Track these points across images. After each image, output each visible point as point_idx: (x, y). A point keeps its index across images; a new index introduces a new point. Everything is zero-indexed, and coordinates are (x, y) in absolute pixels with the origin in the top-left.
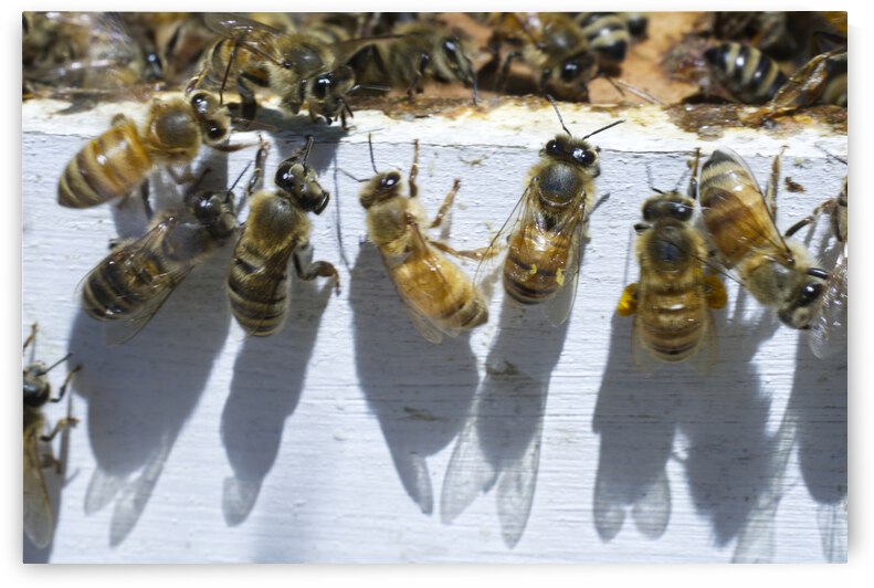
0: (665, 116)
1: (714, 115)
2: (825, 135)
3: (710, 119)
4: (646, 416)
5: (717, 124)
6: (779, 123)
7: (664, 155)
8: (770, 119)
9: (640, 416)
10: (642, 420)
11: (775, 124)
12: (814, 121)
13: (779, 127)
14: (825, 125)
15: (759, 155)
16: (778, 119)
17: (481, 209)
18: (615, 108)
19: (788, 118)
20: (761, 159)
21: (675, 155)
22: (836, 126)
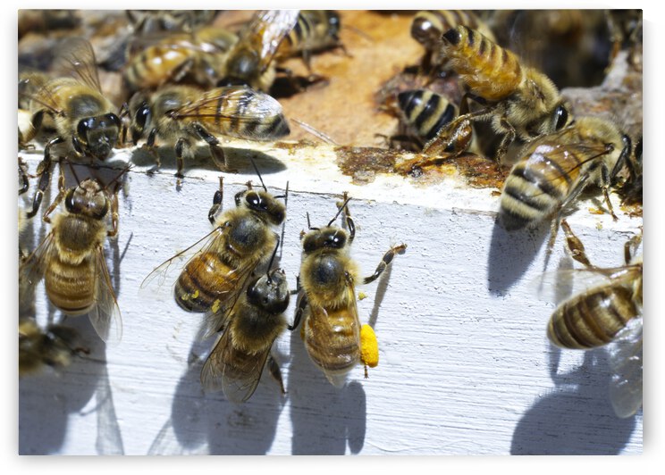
0: (334, 156)
1: (374, 159)
2: (460, 188)
3: (369, 164)
4: (308, 409)
5: (373, 169)
6: (425, 172)
7: (318, 196)
8: (418, 168)
9: (303, 408)
10: (305, 411)
11: (422, 172)
12: (456, 172)
13: (424, 176)
14: (463, 177)
15: (395, 202)
16: (426, 168)
17: (169, 226)
18: (294, 145)
19: (435, 168)
20: (398, 207)
21: (325, 196)
22: (472, 179)
